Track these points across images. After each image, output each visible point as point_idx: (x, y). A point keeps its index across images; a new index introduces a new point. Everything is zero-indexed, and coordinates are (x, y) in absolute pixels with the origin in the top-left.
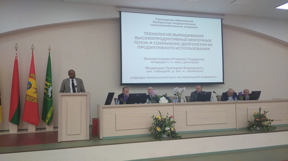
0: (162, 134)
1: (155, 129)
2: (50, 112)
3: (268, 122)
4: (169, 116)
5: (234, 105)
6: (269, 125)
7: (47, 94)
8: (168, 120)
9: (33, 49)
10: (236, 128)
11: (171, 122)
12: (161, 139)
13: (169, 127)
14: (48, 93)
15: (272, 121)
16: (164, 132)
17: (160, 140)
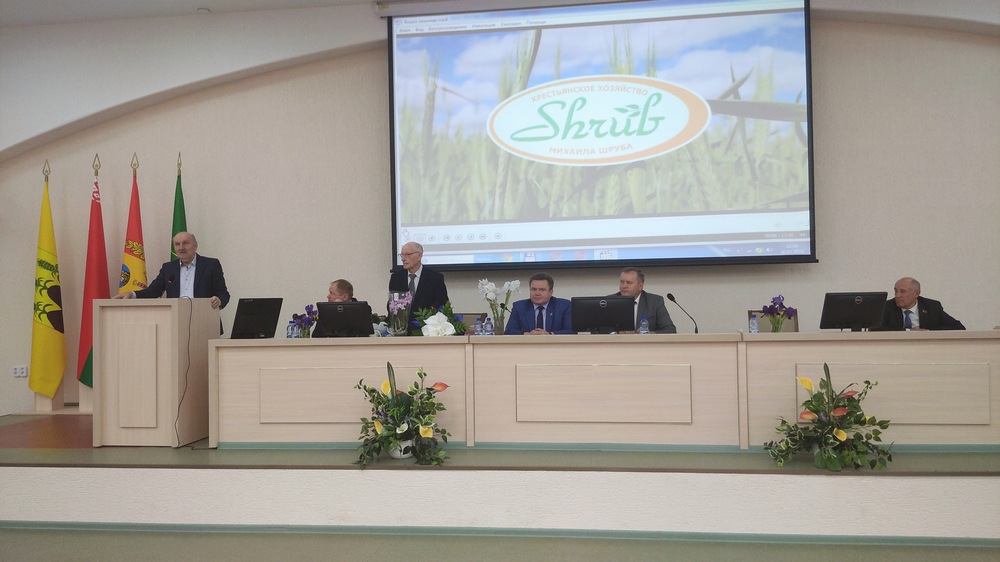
3: (864, 431)
4: (428, 383)
5: (732, 349)
9: (135, 167)
10: (738, 447)
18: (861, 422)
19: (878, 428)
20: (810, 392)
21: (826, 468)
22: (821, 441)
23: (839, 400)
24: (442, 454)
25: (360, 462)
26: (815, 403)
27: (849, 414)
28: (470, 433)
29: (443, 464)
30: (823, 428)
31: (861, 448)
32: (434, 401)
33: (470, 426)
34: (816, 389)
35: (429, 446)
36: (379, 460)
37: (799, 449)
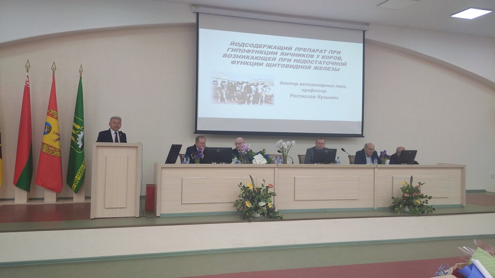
0: (253, 211)
1: (243, 205)
2: (78, 173)
3: (424, 200)
4: (266, 185)
5: (372, 171)
6: (425, 204)
7: (76, 143)
8: (264, 190)
9: (54, 70)
10: (373, 208)
11: (269, 194)
12: (251, 219)
13: (266, 201)
14: (78, 141)
15: (430, 198)
16: (257, 208)
17: (250, 221)
18: (422, 197)
19: (428, 199)
23: (414, 189)
32: (270, 191)
33: (276, 203)
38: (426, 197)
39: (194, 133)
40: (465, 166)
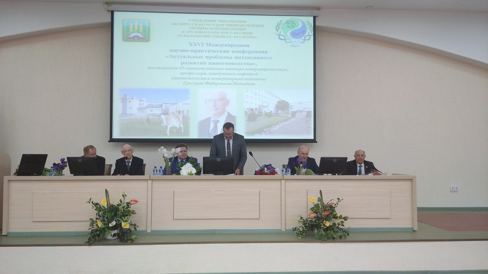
3: (337, 221)
4: (127, 200)
5: (278, 183)
6: (340, 226)
8: (123, 207)
10: (281, 229)
15: (345, 218)
18: (335, 217)
19: (343, 220)
20: (314, 203)
21: (320, 239)
22: (318, 226)
23: (326, 207)
24: (133, 237)
25: (88, 242)
26: (315, 209)
27: (331, 214)
28: (149, 225)
29: (134, 242)
30: (319, 221)
31: (336, 230)
32: (130, 209)
33: (149, 222)
34: (316, 202)
35: (127, 233)
36: (99, 241)
37: (308, 230)
38: (341, 217)
39: (109, 142)
40: (415, 177)
